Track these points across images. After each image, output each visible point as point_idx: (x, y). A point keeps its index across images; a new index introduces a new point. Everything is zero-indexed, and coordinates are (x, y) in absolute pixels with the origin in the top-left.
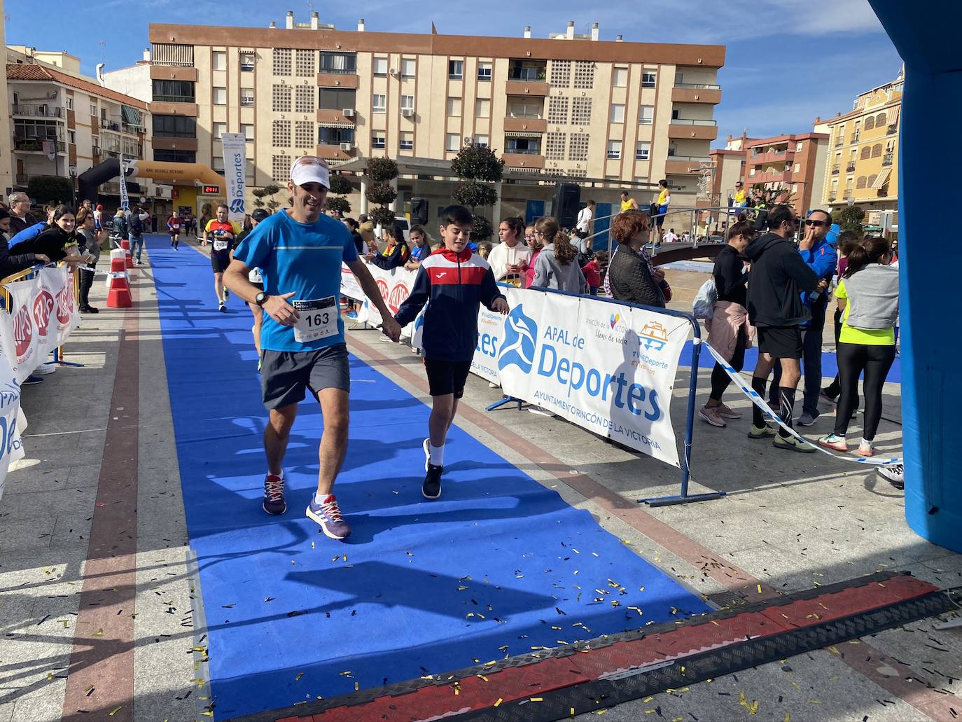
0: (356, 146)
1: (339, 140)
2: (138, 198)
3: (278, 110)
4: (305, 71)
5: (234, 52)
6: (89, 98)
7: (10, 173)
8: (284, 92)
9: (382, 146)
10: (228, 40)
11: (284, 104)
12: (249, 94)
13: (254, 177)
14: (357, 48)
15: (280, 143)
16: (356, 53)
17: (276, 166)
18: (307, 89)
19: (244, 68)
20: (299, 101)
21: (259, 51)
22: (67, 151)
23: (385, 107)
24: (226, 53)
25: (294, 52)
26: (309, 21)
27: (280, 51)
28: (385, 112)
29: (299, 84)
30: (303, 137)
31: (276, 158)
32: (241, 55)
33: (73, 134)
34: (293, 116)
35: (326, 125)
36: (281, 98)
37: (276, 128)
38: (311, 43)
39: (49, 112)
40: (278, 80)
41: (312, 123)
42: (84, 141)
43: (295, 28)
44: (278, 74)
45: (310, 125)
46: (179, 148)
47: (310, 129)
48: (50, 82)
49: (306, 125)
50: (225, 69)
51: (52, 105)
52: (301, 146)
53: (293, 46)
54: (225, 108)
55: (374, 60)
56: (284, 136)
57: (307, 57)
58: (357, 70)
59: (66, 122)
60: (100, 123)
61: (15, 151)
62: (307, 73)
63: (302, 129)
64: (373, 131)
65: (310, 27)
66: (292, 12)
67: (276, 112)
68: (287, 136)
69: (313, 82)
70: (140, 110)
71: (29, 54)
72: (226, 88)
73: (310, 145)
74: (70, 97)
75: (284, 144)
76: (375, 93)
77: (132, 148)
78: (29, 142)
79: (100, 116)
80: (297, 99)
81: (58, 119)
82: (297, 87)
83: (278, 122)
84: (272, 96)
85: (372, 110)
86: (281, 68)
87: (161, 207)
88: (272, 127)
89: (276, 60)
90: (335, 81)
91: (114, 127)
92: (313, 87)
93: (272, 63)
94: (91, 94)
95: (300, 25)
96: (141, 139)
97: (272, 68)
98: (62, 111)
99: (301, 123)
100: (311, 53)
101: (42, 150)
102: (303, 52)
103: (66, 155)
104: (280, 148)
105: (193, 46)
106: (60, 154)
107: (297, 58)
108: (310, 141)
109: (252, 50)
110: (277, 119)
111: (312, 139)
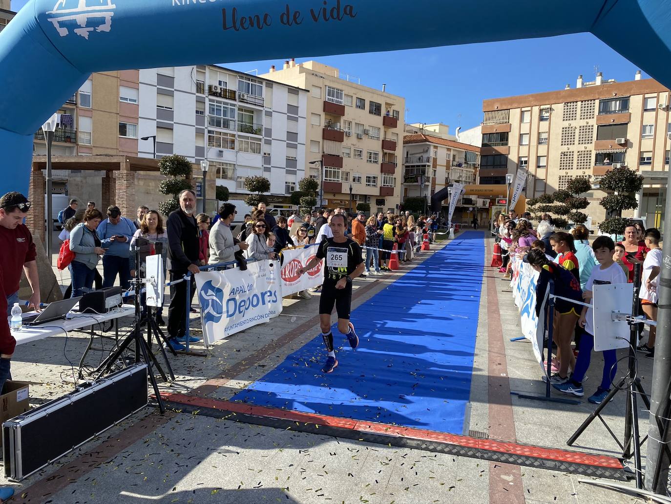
0: (626, 165)
1: (612, 161)
2: (468, 208)
3: (565, 144)
4: (587, 115)
5: (536, 110)
6: (446, 150)
7: (399, 196)
8: (570, 132)
9: (650, 163)
10: (532, 103)
11: (569, 140)
12: (544, 136)
13: (545, 191)
14: (630, 93)
15: (565, 167)
16: (629, 97)
17: (561, 183)
18: (588, 128)
19: (542, 119)
20: (581, 137)
21: (553, 106)
22: (431, 181)
23: (653, 134)
24: (531, 111)
25: (579, 103)
26: (594, 79)
27: (569, 104)
28: (653, 137)
29: (582, 125)
30: (582, 161)
31: (562, 178)
32: (541, 111)
33: (435, 171)
34: (576, 148)
35: (601, 152)
36: (567, 136)
37: (563, 157)
38: (593, 95)
39: (423, 160)
40: (566, 124)
41: (590, 151)
42: (441, 175)
43: (584, 87)
44: (567, 120)
45: (589, 152)
46: (496, 175)
47: (589, 155)
48: (425, 143)
49: (586, 153)
50: (529, 121)
51: (425, 156)
52: (580, 168)
53: (579, 99)
54: (528, 147)
55: (645, 100)
56: (568, 162)
57: (589, 105)
58: (630, 109)
59: (431, 164)
60: (451, 164)
61: (404, 184)
62: (589, 116)
63: (583, 156)
64: (641, 153)
65: (595, 84)
66: (581, 76)
67: (563, 146)
68: (571, 162)
69: (593, 122)
70: (477, 153)
71: (421, 127)
72: (529, 134)
73: (588, 167)
74: (435, 150)
75: (568, 167)
76: (644, 124)
77: (469, 177)
78: (411, 178)
79: (451, 159)
80: (580, 135)
81: (428, 164)
82: (580, 127)
83: (564, 153)
84: (561, 135)
85: (642, 137)
86: (569, 116)
87: (485, 213)
88: (560, 157)
89: (566, 110)
90: (610, 119)
91: (460, 165)
92: (592, 126)
93: (563, 113)
94: (448, 147)
95: (588, 83)
96: (476, 171)
97: (563, 116)
98: (430, 159)
99: (582, 152)
100: (593, 102)
101: (417, 182)
102: (587, 102)
103: (430, 184)
104: (565, 171)
105: (509, 109)
106: (427, 183)
107: (582, 107)
108: (588, 164)
109: (548, 106)
110: (563, 151)
111: (590, 163)
